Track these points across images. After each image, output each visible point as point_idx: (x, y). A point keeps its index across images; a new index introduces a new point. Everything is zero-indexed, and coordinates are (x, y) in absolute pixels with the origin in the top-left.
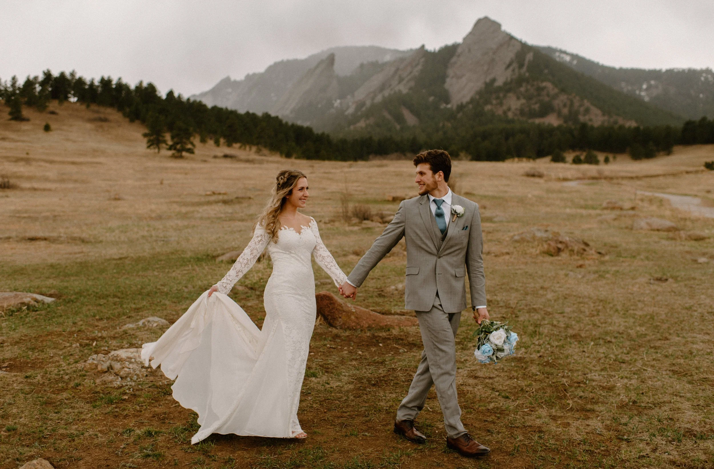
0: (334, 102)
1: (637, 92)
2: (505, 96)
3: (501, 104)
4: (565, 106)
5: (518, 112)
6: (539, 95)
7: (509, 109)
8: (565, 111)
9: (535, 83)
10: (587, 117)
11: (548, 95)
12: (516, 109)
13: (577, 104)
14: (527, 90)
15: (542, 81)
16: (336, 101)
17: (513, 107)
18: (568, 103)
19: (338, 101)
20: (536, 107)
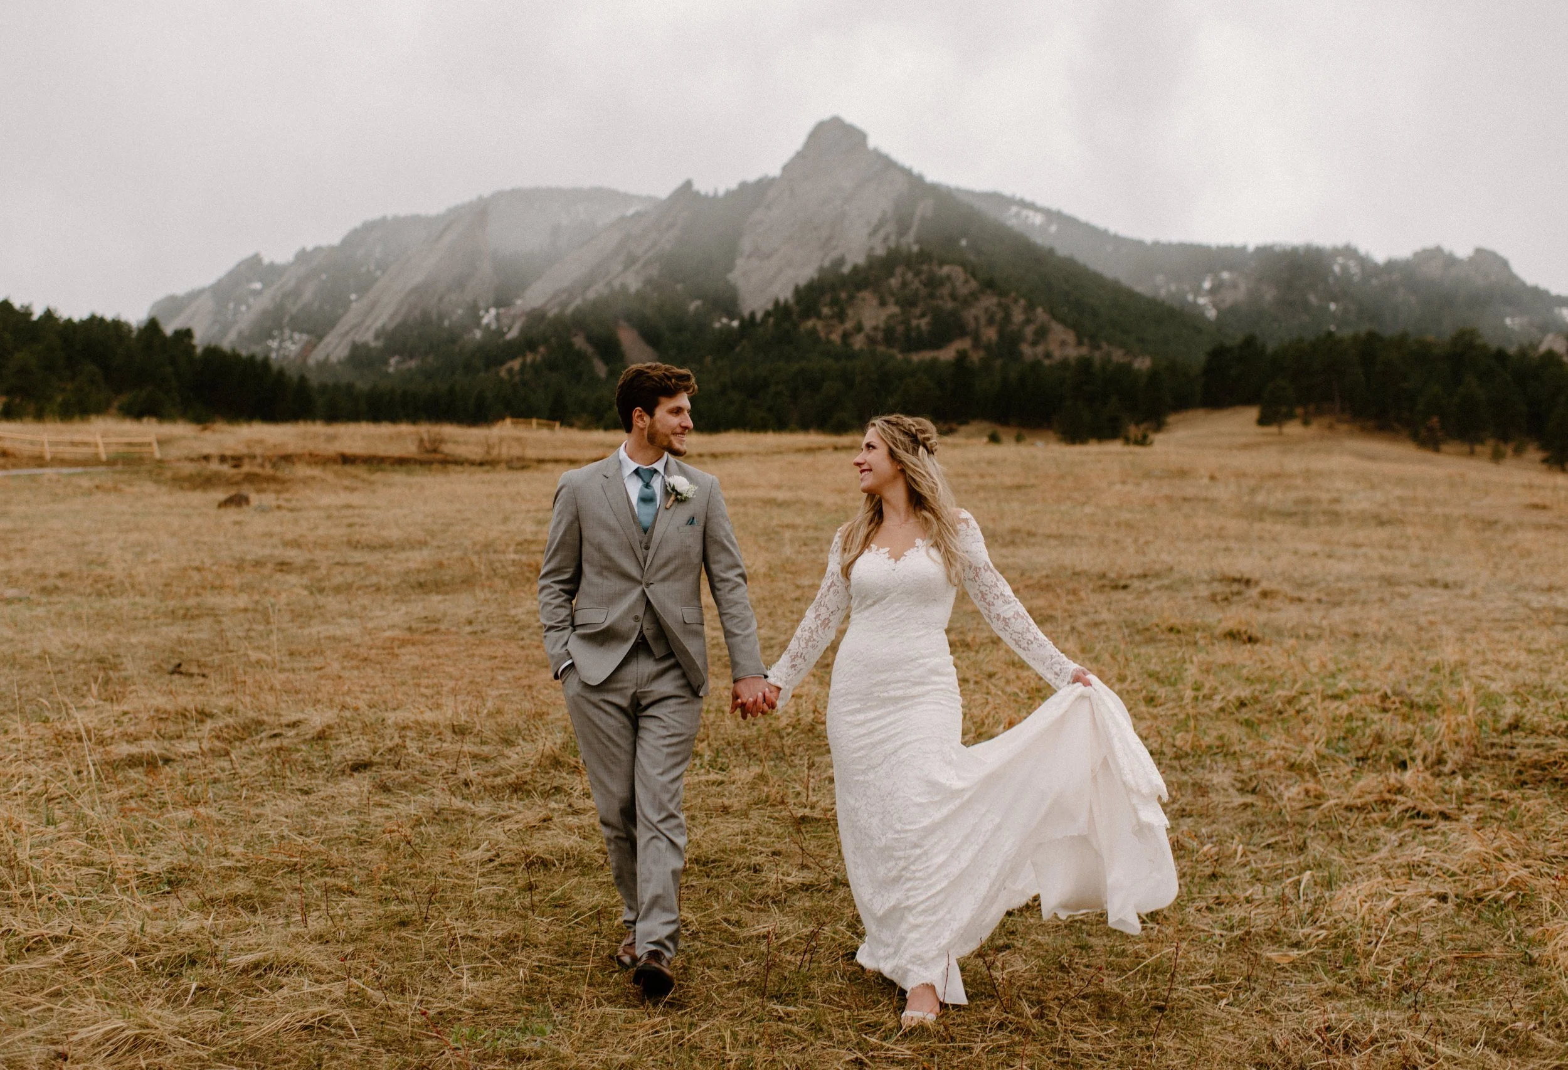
0: (482, 313)
1: (1190, 298)
2: (851, 298)
3: (841, 316)
4: (991, 321)
5: (880, 336)
6: (932, 296)
7: (859, 328)
8: (990, 334)
9: (925, 267)
10: (1040, 349)
11: (953, 297)
12: (876, 328)
13: (1018, 316)
14: (904, 284)
15: (942, 263)
16: (487, 311)
17: (868, 324)
18: (999, 316)
19: (493, 311)
20: (924, 323)
